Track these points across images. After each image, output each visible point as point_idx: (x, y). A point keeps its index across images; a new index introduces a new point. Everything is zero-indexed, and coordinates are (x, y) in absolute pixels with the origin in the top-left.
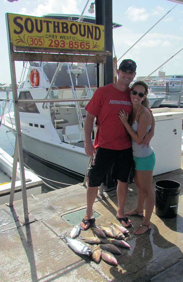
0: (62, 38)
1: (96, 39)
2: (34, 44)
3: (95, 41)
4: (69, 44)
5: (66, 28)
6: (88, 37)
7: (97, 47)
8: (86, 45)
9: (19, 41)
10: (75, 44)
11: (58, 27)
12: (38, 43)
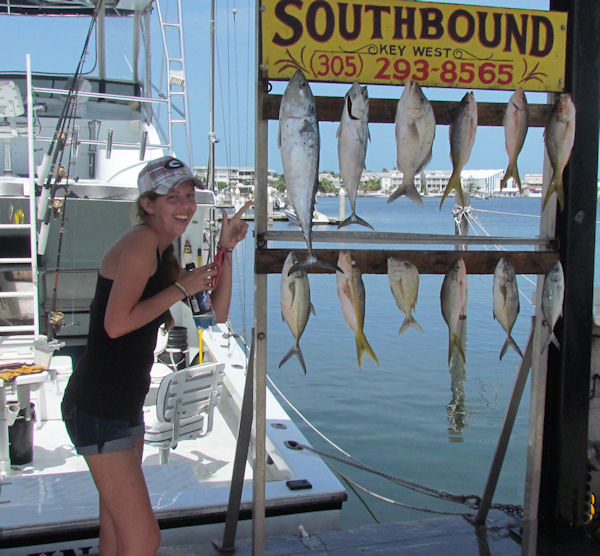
0: (421, 54)
1: (535, 52)
2: (330, 71)
3: (532, 60)
4: (441, 71)
5: (437, 23)
6: (508, 48)
7: (538, 76)
8: (501, 72)
9: (285, 63)
10: (463, 70)
11: (410, 22)
12: (342, 68)
